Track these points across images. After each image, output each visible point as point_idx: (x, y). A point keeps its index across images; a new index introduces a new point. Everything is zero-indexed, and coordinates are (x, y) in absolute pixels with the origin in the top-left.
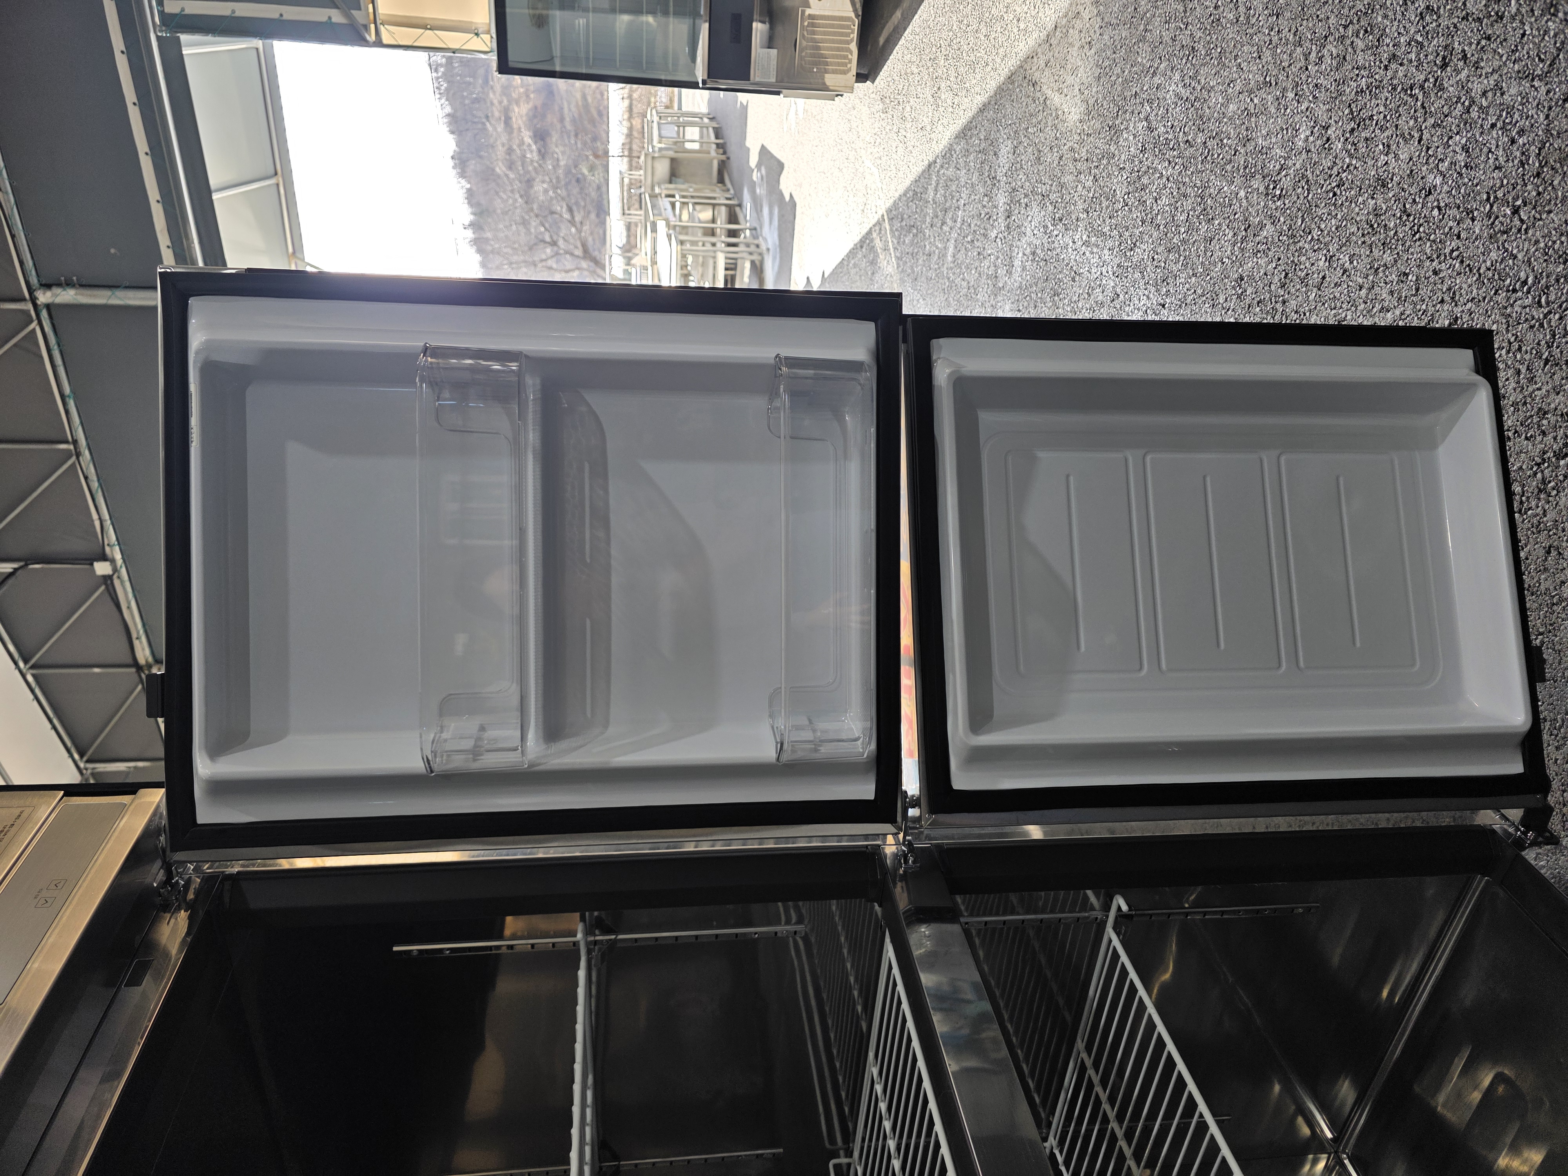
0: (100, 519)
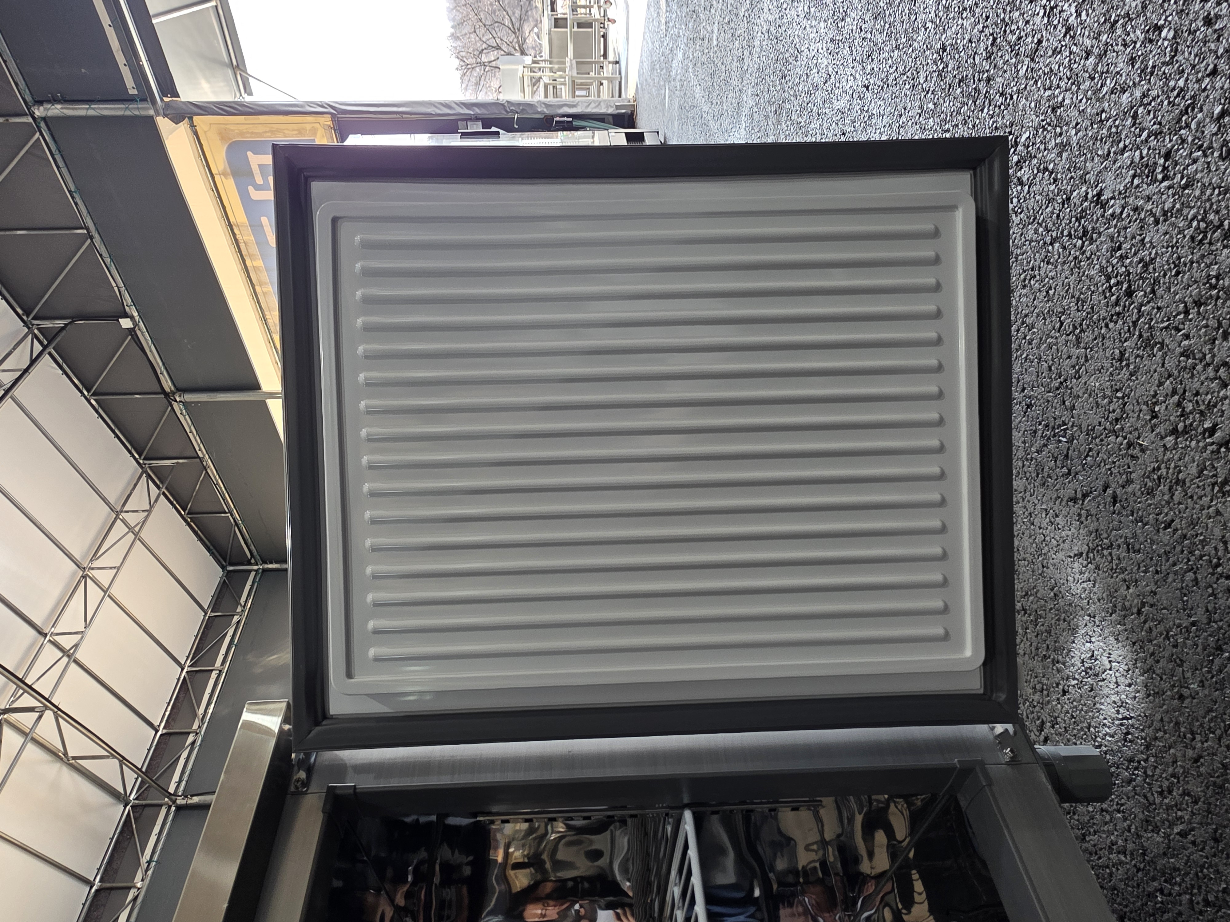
0: (117, 286)
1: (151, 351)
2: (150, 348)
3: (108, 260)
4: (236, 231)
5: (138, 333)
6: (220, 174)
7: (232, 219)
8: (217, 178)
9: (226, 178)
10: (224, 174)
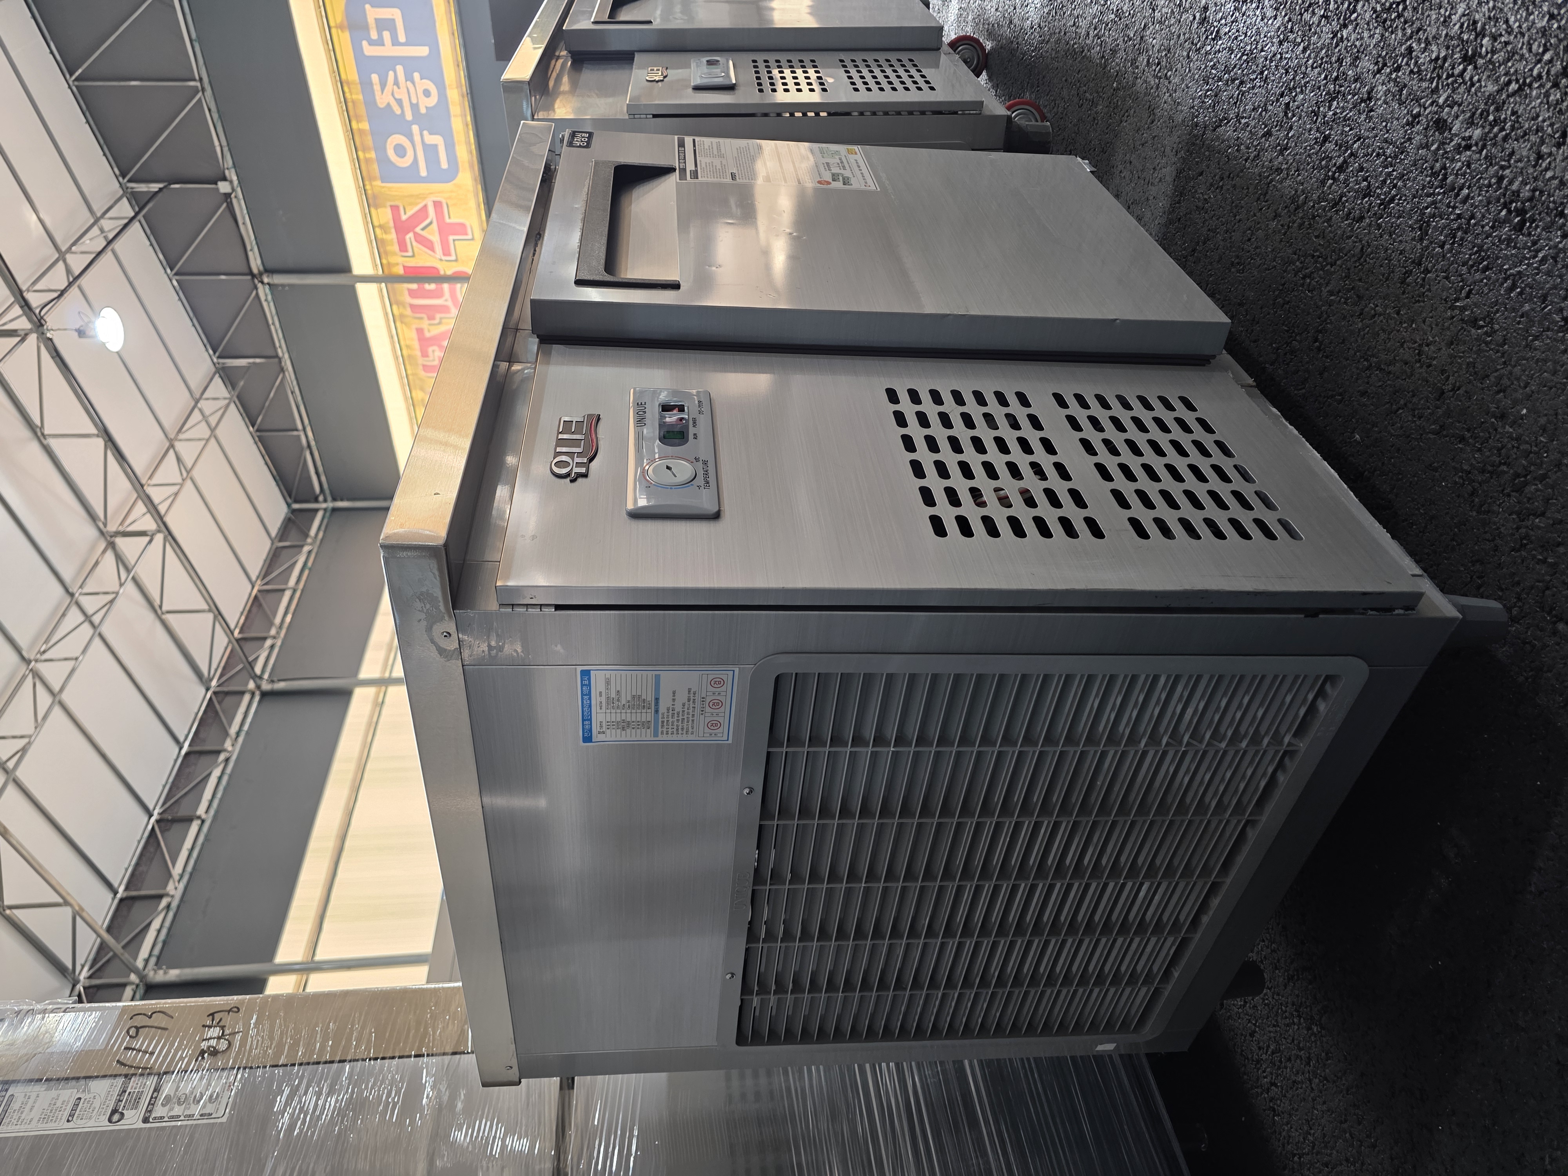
1: (244, 223)
2: (244, 218)
3: (216, 116)
4: (346, 89)
5: (234, 201)
6: (336, 27)
7: (343, 77)
8: (334, 31)
9: (342, 31)
10: (340, 27)
